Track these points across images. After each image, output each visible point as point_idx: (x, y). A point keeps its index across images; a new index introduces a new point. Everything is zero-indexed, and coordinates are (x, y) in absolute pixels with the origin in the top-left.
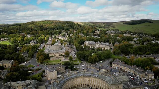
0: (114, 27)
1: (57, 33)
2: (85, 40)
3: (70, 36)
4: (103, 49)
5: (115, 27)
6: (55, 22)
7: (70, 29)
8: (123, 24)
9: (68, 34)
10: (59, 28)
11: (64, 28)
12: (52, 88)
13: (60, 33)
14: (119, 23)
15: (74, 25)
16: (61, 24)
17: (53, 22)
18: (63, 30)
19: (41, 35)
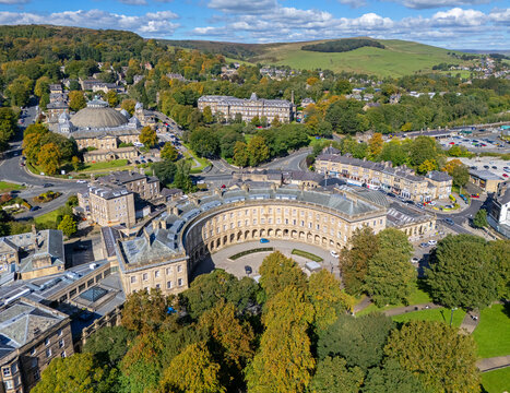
0: (274, 60)
1: (82, 70)
2: (200, 92)
3: (136, 82)
4: (270, 120)
5: (278, 58)
6: (61, 33)
7: (126, 58)
8: (303, 49)
9: (123, 77)
10: (82, 55)
11: (103, 53)
12: (149, 248)
13: (94, 70)
14: (286, 46)
15: (144, 45)
16: (87, 39)
17: (52, 30)
18: (100, 61)
19: (17, 77)
